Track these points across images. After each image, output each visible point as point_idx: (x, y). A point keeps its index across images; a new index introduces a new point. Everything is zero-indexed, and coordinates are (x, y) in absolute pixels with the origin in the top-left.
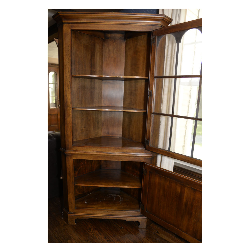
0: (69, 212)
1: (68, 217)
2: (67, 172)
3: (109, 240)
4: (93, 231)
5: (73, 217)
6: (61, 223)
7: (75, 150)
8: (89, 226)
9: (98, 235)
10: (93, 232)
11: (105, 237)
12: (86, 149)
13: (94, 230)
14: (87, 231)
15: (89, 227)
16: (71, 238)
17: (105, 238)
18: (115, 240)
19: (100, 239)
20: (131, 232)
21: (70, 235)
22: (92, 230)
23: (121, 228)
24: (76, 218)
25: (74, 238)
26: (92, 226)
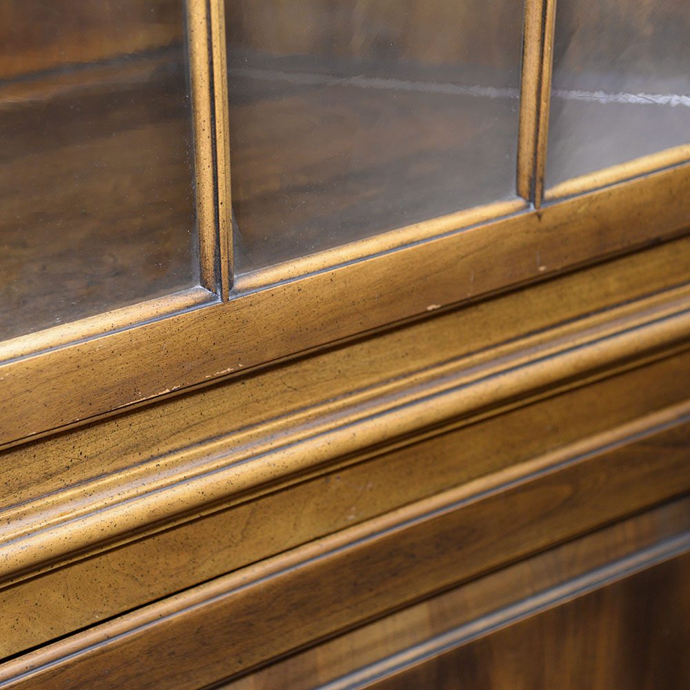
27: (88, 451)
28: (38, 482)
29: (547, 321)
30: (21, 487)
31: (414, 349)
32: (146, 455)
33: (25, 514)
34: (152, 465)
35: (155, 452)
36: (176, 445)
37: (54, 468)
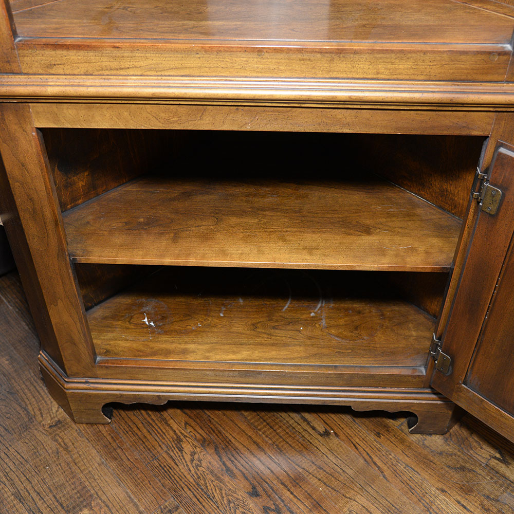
0: (68, 377)
1: (69, 399)
2: (18, 201)
3: (273, 507)
4: (193, 454)
5: (89, 396)
6: (42, 416)
7: (34, 70)
8: (171, 427)
9: (218, 478)
10: (192, 460)
11: (254, 488)
12: (114, 64)
13: (198, 450)
14: (165, 455)
15: (171, 433)
16: (91, 496)
17: (254, 493)
18: (302, 507)
19: (229, 502)
20: (376, 459)
21: (87, 484)
22: (187, 448)
23: (326, 434)
24: (108, 401)
25: (104, 498)
26: (186, 423)
27: (136, 64)
28: (117, 69)
29: (345, 76)
30: (111, 69)
31: (278, 68)
32: (159, 73)
33: (110, 79)
34: (159, 78)
35: (163, 73)
36: (171, 73)
37: (123, 67)
